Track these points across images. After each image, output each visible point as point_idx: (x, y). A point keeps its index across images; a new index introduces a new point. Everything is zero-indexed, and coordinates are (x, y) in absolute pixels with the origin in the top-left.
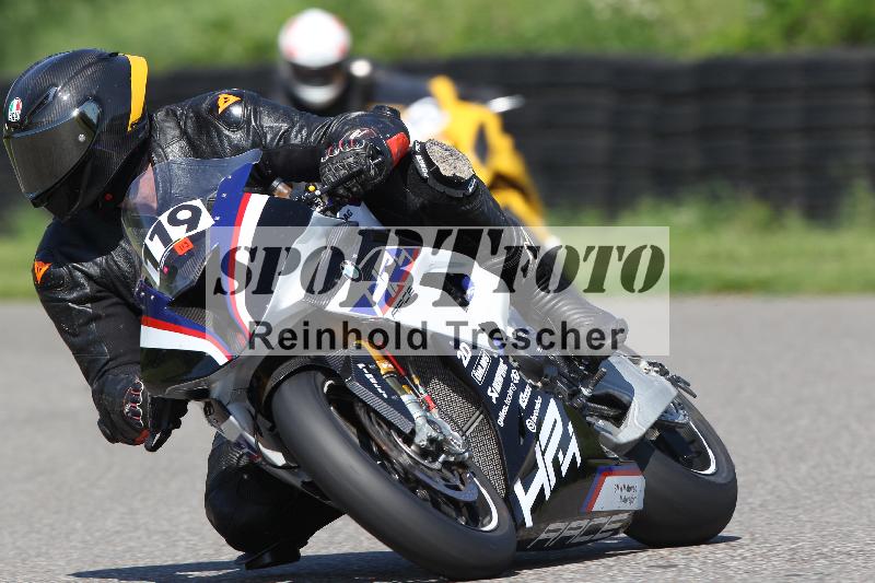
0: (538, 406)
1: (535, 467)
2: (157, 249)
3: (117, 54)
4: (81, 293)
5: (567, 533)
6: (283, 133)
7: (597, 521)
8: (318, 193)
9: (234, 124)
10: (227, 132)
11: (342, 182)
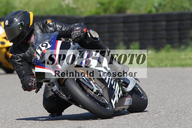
0: (115, 84)
1: (115, 96)
2: (39, 52)
3: (27, 11)
4: (18, 60)
5: (120, 109)
6: (61, 28)
7: (125, 107)
8: (71, 40)
9: (51, 26)
10: (49, 28)
11: (76, 38)
